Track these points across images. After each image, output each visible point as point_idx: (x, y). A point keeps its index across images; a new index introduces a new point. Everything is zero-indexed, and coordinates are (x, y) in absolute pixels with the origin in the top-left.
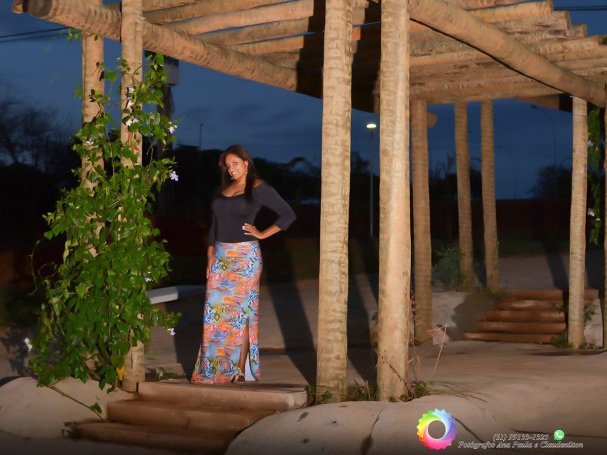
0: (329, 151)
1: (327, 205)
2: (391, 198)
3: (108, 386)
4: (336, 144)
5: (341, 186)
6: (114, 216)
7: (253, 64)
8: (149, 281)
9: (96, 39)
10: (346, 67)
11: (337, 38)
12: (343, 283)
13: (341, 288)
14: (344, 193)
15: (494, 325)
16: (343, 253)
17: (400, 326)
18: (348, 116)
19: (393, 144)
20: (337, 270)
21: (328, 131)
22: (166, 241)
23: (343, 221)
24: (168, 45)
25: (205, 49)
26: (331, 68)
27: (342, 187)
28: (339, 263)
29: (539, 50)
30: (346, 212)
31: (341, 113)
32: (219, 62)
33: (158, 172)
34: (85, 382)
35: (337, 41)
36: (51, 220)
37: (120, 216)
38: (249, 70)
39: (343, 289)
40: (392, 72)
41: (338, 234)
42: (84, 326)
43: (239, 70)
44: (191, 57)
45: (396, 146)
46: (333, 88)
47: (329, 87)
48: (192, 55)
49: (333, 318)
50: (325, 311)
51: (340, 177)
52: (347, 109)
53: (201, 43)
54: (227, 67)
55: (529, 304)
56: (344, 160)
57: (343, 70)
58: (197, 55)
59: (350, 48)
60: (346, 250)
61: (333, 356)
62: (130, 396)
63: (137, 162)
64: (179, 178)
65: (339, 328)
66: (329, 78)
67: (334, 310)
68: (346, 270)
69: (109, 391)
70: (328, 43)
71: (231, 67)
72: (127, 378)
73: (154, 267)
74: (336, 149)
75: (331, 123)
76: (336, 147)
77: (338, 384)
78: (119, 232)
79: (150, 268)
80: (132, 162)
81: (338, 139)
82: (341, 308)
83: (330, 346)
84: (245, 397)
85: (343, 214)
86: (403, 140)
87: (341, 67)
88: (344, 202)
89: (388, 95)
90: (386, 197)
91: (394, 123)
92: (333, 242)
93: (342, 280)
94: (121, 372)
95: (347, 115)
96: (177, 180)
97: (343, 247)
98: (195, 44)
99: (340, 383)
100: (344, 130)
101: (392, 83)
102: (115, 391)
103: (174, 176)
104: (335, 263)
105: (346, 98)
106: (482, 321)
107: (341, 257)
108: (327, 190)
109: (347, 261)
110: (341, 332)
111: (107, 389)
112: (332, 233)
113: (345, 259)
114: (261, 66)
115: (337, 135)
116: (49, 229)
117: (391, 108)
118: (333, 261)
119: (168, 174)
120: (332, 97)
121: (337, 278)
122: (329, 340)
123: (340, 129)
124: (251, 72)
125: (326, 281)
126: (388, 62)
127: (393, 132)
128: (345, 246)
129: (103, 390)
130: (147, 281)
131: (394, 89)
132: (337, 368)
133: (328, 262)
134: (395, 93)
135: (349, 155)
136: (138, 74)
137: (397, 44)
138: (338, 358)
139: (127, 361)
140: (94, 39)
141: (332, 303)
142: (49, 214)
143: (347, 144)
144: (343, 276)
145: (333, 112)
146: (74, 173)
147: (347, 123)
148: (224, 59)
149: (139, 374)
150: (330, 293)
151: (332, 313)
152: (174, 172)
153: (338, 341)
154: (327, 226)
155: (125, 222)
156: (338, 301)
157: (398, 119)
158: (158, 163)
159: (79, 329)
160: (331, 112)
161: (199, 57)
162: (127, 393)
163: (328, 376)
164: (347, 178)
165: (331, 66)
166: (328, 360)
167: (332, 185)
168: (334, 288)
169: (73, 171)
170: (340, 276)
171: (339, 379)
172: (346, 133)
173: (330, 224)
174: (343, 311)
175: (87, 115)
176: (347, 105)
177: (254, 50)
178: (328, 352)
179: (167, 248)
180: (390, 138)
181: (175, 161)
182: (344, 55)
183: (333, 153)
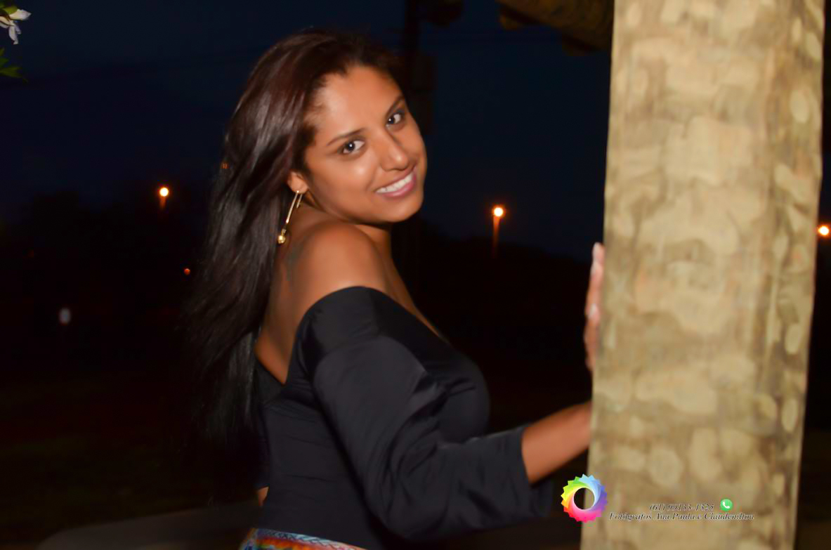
5: (754, 280)
14: (772, 336)
27: (766, 289)
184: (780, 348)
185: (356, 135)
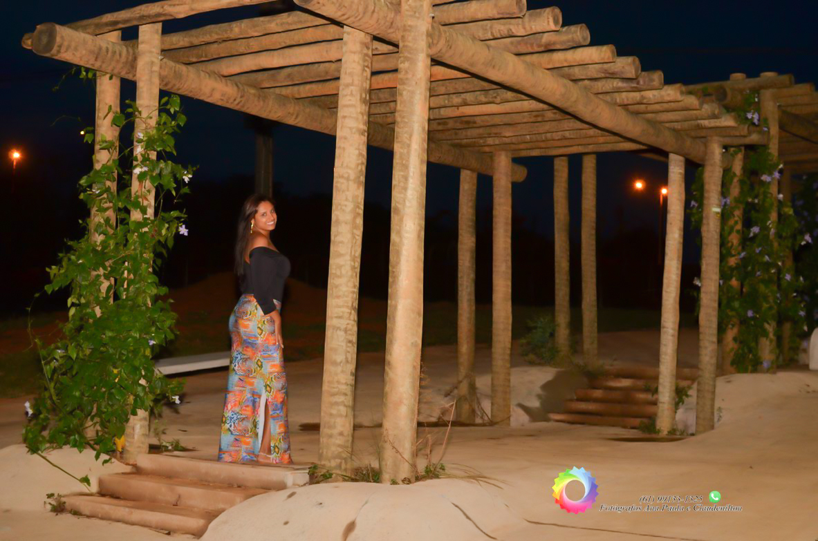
0: (339, 207)
1: (334, 267)
2: (400, 260)
3: (104, 457)
4: (347, 200)
5: (350, 246)
6: (121, 271)
7: (297, 108)
8: (154, 345)
9: (111, 78)
10: (360, 117)
11: (352, 84)
12: (349, 352)
13: (347, 358)
14: (353, 253)
15: (583, 406)
16: (350, 320)
17: (406, 402)
18: (362, 169)
19: (404, 201)
20: (343, 339)
21: (339, 185)
22: (172, 301)
23: (351, 284)
24: (193, 86)
25: (238, 91)
26: (344, 117)
28: (346, 331)
29: (616, 99)
30: (355, 274)
31: (353, 165)
32: (256, 106)
33: (167, 225)
34: (80, 452)
35: (352, 88)
36: (55, 274)
37: (126, 272)
38: (292, 115)
39: (350, 359)
40: (406, 123)
41: (346, 299)
42: (80, 391)
43: (280, 114)
44: (222, 100)
45: (408, 204)
46: (345, 138)
47: (341, 138)
48: (222, 98)
49: (336, 390)
50: (329, 382)
51: (349, 236)
52: (360, 162)
53: (234, 85)
54: (265, 111)
55: (626, 383)
56: (355, 218)
57: (357, 119)
58: (229, 98)
59: (366, 95)
60: (354, 316)
61: (335, 432)
62: (128, 469)
63: (146, 214)
64: (188, 232)
65: (343, 402)
66: (342, 127)
67: (338, 382)
68: (354, 339)
69: (105, 462)
70: (343, 89)
71: (270, 112)
72: (129, 449)
73: (158, 328)
74: (346, 206)
75: (342, 177)
76: (346, 203)
77: (341, 463)
78: (125, 290)
79: (153, 329)
80: (141, 215)
81: (349, 194)
82: (346, 379)
83: (333, 420)
84: (243, 473)
85: (352, 276)
86: (416, 197)
87: (355, 115)
88: (353, 264)
89: (401, 148)
90: (395, 259)
91: (406, 178)
92: (339, 307)
93: (348, 349)
94: (120, 442)
95: (360, 168)
96: (186, 234)
97: (351, 313)
98: (227, 85)
99: (343, 461)
100: (356, 185)
101: (406, 135)
102: (111, 463)
103: (183, 231)
104: (340, 330)
105: (359, 149)
106: (571, 400)
107: (348, 324)
108: (335, 249)
109: (355, 329)
110: (345, 406)
111: (103, 460)
112: (338, 297)
113: (353, 326)
114: (307, 110)
115: (348, 190)
116: (49, 281)
117: (404, 162)
118: (338, 328)
119: (177, 228)
120: (344, 149)
121: (343, 346)
122: (331, 415)
123: (351, 183)
124: (294, 117)
125: (331, 349)
126: (403, 111)
127: (405, 189)
128: (353, 312)
129: (99, 460)
130: (150, 344)
131: (408, 142)
132: (339, 446)
133: (333, 329)
134: (409, 146)
135: (361, 212)
136: (151, 118)
137: (413, 93)
138: (341, 434)
139: (128, 431)
140: (108, 78)
141: (336, 374)
142: (53, 267)
143: (359, 201)
144: (350, 345)
145: (345, 165)
146: (81, 224)
147: (359, 177)
148: (262, 103)
149: (141, 445)
150: (335, 363)
151: (336, 385)
152: (184, 226)
153: (341, 416)
154: (334, 289)
155: (131, 279)
156: (343, 372)
157: (411, 174)
158: (166, 215)
159: (74, 393)
160: (342, 165)
161: (231, 100)
162: (124, 466)
163: (330, 454)
164: (357, 237)
165: (345, 114)
166: (331, 436)
167: (340, 245)
168: (340, 358)
169: (80, 221)
170: (347, 345)
171: (341, 458)
172: (358, 188)
173: (337, 287)
174: (349, 383)
175: (98, 161)
176: (360, 157)
177: (299, 93)
178: (330, 427)
179: (174, 308)
180: (402, 196)
181: (185, 214)
182: (359, 103)
183: (343, 210)
184: (354, 255)
185: (265, 213)
